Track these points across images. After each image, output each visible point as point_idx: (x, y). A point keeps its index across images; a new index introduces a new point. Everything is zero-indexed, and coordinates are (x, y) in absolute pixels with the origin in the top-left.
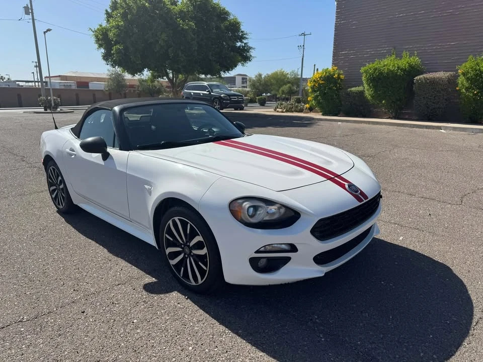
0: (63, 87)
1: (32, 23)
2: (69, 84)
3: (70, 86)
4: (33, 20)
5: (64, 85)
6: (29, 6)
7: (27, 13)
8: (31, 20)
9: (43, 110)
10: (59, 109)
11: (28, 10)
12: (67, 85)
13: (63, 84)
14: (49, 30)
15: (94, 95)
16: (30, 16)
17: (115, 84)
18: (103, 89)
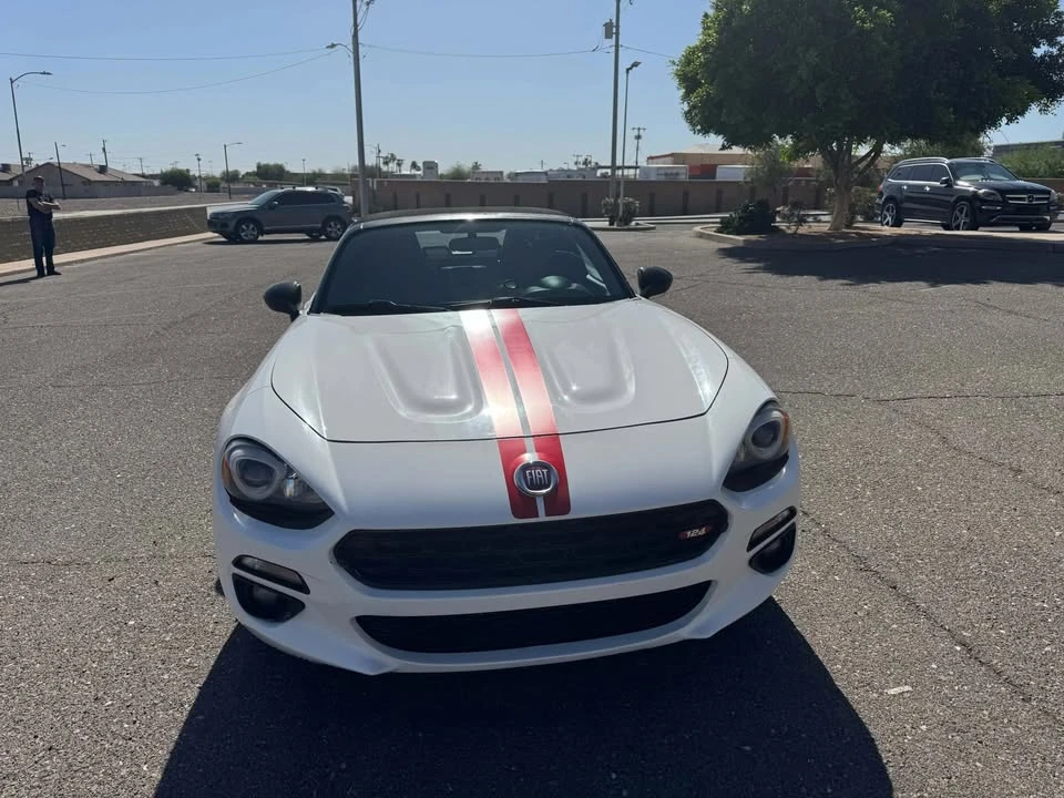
0: (663, 178)
1: (613, 55)
2: (674, 171)
3: (677, 174)
4: (617, 46)
5: (666, 174)
6: (614, 21)
7: (608, 36)
8: (614, 48)
9: (606, 224)
10: (633, 223)
11: (611, 30)
12: (672, 174)
13: (663, 172)
14: (635, 65)
15: (720, 192)
16: (613, 41)
17: (766, 169)
18: (742, 180)
